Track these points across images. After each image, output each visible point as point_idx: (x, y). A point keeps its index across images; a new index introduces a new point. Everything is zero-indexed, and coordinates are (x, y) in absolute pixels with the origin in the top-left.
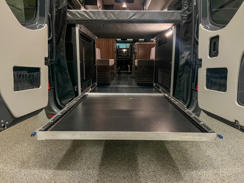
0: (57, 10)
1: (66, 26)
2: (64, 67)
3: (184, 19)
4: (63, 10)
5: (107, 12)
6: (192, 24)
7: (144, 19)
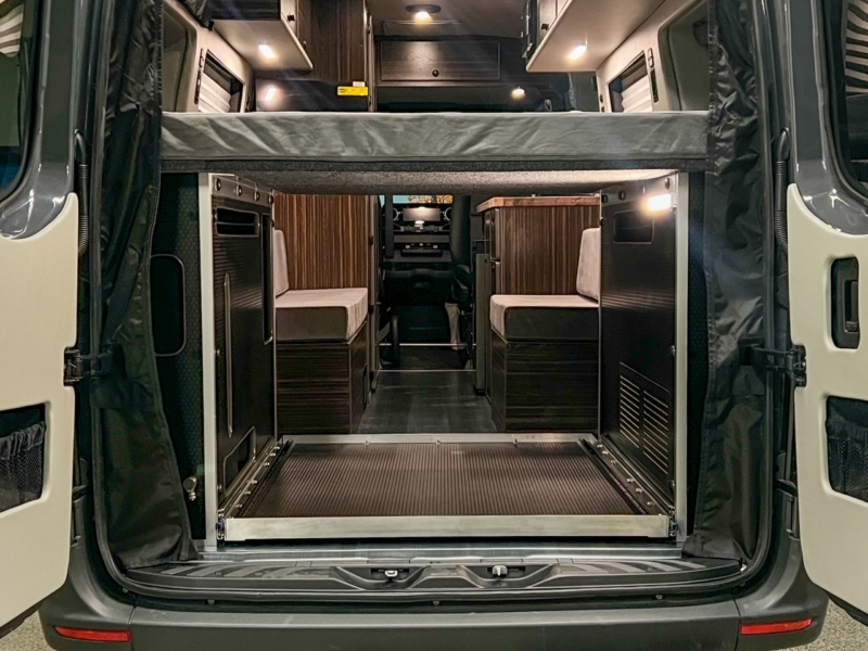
0: (112, 115)
1: (155, 189)
2: (142, 387)
3: (722, 153)
4: (142, 119)
5: (354, 120)
6: (761, 173)
7: (530, 152)
